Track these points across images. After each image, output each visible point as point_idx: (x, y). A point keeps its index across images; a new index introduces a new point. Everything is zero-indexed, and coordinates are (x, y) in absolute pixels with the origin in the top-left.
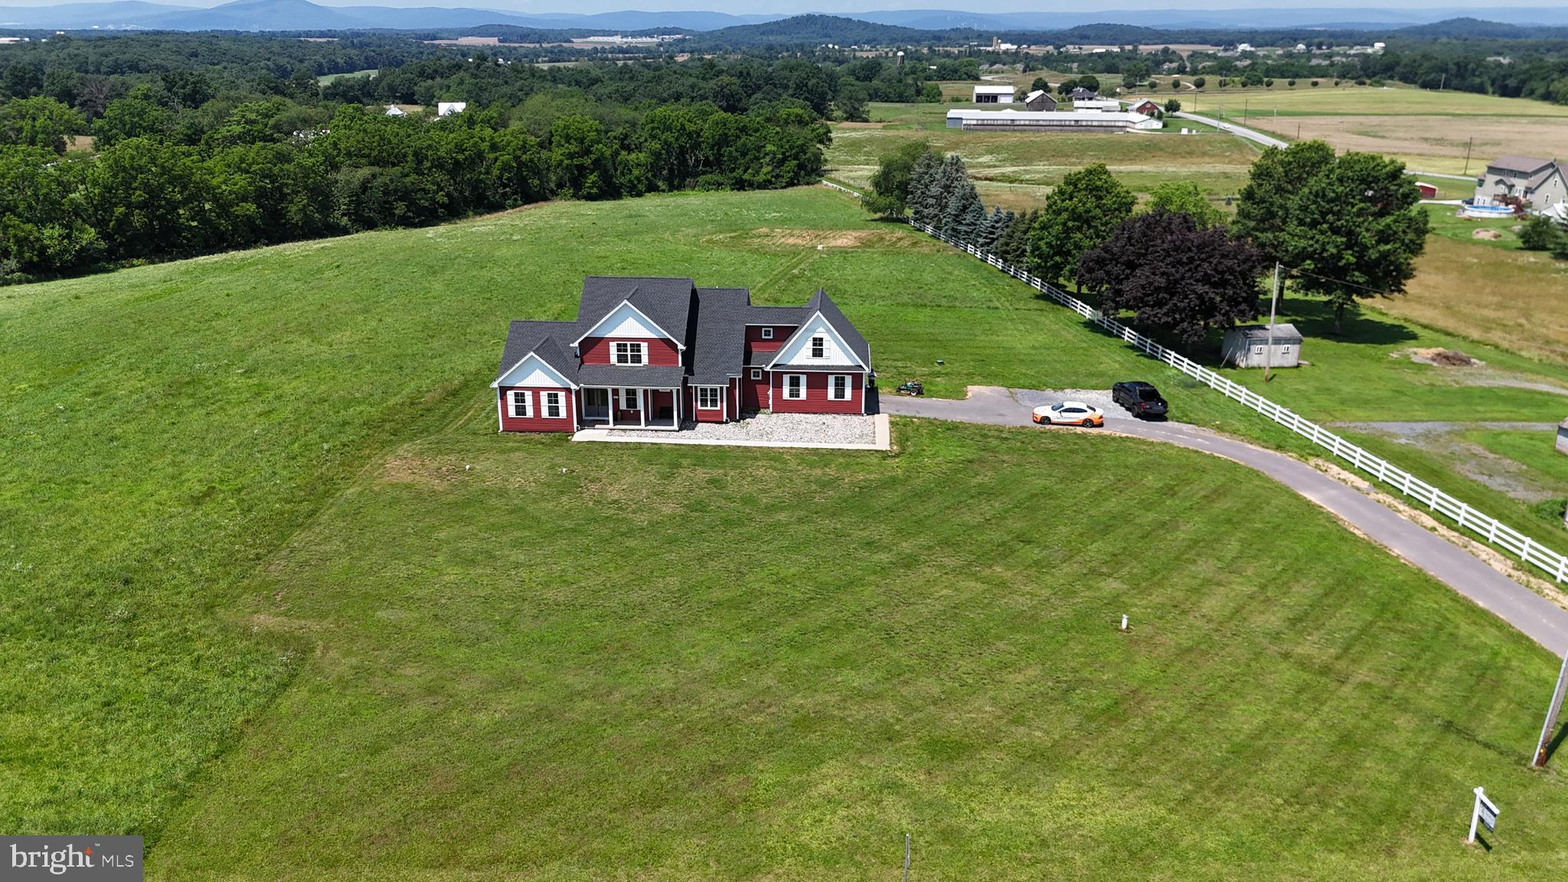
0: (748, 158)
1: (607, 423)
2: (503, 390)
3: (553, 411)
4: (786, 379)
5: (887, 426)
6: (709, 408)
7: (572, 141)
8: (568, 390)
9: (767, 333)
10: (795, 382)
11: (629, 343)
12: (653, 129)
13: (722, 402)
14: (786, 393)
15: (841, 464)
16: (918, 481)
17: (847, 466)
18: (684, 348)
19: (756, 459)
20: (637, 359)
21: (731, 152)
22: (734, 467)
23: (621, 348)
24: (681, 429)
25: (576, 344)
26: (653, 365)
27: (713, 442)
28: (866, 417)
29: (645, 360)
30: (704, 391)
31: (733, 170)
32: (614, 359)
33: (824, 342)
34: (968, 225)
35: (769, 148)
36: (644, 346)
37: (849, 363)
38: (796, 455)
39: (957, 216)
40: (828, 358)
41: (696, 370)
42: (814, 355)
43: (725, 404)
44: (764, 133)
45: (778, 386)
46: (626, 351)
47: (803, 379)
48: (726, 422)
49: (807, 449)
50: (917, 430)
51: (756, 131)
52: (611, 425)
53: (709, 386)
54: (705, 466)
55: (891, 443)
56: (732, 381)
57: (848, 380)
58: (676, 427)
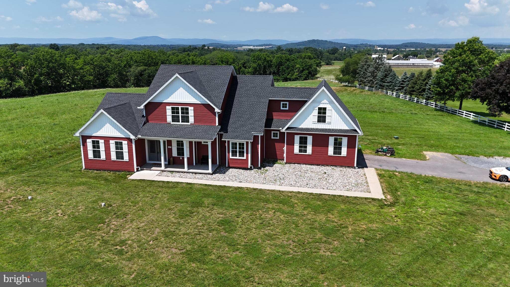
0: (289, 70)
1: (160, 165)
2: (84, 138)
3: (120, 155)
4: (297, 139)
5: (376, 178)
6: (238, 157)
7: (224, 63)
8: (129, 140)
9: (284, 106)
10: (303, 142)
11: (180, 107)
12: (254, 59)
13: (247, 153)
14: (296, 149)
15: (343, 210)
16: (422, 234)
17: (349, 212)
18: (219, 111)
19: (267, 201)
20: (185, 119)
21: (283, 68)
22: (247, 208)
23: (175, 111)
24: (214, 173)
25: (142, 107)
26: (197, 124)
27: (236, 184)
28: (357, 170)
29: (192, 120)
30: (234, 144)
31: (283, 75)
32: (169, 119)
33: (327, 111)
34: (388, 82)
35: (297, 66)
36: (191, 110)
37: (347, 128)
38: (302, 199)
39: (382, 79)
40: (330, 123)
41: (229, 129)
42: (319, 121)
43: (249, 155)
44: (296, 61)
45: (291, 143)
46: (178, 113)
47: (310, 139)
48: (251, 169)
49: (311, 194)
50: (401, 182)
51: (293, 60)
52: (163, 168)
53: (238, 141)
54: (222, 206)
55: (384, 193)
56: (256, 138)
57: (345, 141)
58: (210, 171)
